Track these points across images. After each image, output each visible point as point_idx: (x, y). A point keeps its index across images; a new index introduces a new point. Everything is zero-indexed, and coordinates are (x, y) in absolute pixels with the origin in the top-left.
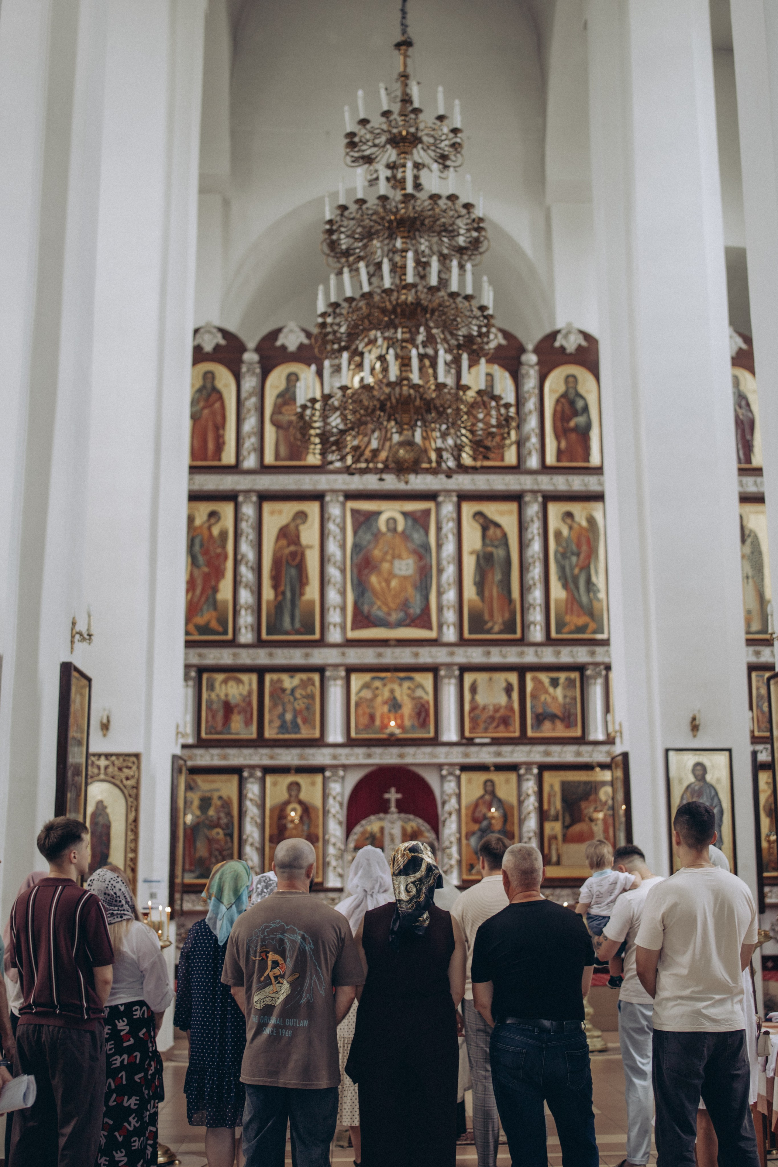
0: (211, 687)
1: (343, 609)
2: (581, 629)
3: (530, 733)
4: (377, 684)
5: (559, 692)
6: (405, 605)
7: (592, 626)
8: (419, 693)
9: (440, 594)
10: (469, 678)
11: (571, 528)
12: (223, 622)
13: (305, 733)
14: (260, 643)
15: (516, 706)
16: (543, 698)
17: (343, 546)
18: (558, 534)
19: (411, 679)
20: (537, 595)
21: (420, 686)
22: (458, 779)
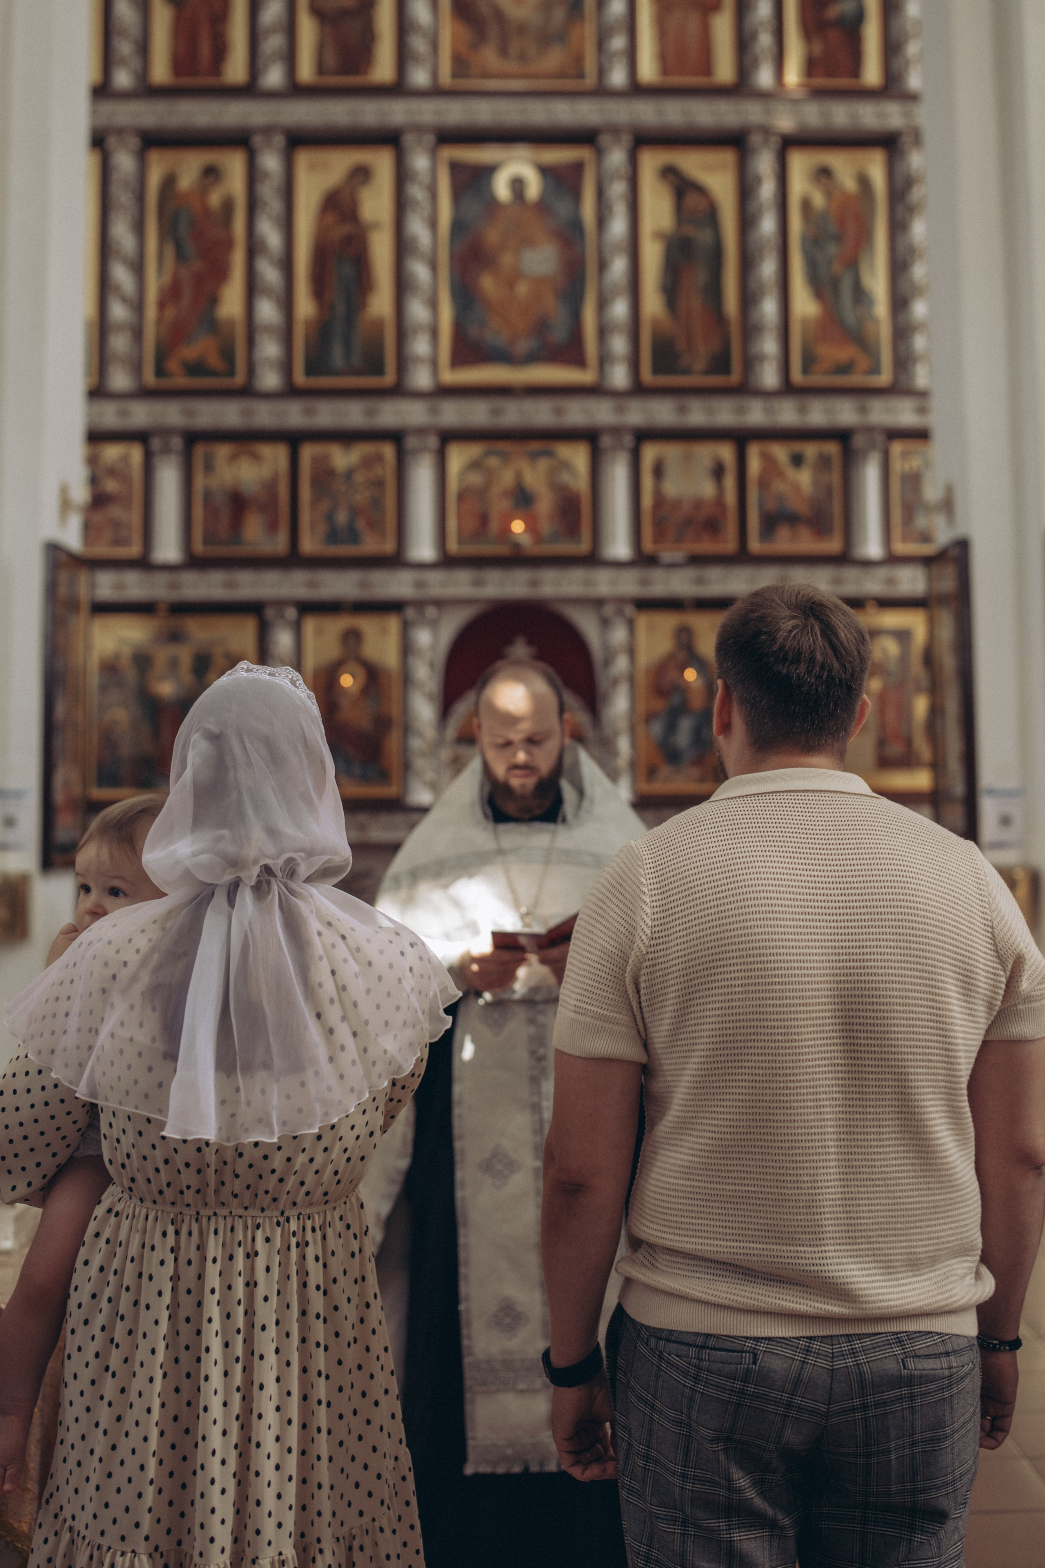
0: (209, 467)
1: (434, 333)
2: (845, 369)
3: (755, 545)
4: (493, 462)
5: (804, 478)
6: (541, 327)
7: (863, 362)
8: (565, 477)
9: (602, 304)
10: (650, 453)
11: (829, 194)
12: (228, 354)
13: (370, 545)
14: (291, 391)
15: (731, 498)
16: (779, 486)
17: (433, 224)
18: (806, 205)
19: (549, 454)
20: (769, 308)
21: (566, 466)
22: (631, 624)
